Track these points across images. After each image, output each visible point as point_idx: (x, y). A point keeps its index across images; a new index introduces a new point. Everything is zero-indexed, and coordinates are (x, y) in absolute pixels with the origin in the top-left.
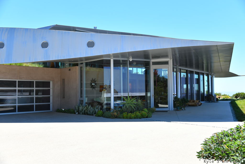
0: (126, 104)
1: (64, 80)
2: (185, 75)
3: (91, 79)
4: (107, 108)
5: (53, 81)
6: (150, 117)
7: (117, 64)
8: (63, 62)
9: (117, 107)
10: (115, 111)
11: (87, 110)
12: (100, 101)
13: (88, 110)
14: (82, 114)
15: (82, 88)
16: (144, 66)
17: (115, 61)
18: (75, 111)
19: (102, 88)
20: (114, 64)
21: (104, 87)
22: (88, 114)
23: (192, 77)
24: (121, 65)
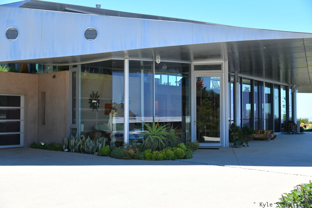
0: (150, 136)
1: (44, 93)
2: (249, 88)
3: (91, 93)
4: (116, 142)
5: (25, 95)
6: (189, 158)
7: (135, 67)
8: (43, 64)
9: (134, 141)
10: (132, 148)
11: (83, 145)
12: (105, 130)
13: (85, 146)
14: (76, 151)
15: (75, 108)
16: (180, 72)
17: (131, 62)
18: (63, 146)
19: (109, 108)
20: (130, 67)
21: (113, 106)
22: (84, 152)
23: (260, 92)
24: (142, 70)
